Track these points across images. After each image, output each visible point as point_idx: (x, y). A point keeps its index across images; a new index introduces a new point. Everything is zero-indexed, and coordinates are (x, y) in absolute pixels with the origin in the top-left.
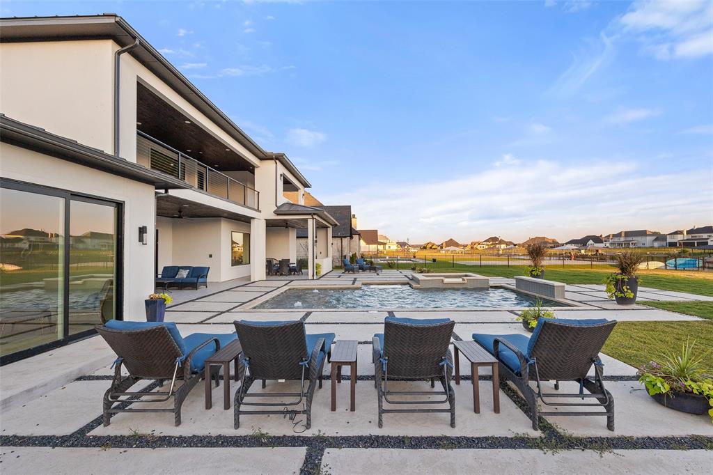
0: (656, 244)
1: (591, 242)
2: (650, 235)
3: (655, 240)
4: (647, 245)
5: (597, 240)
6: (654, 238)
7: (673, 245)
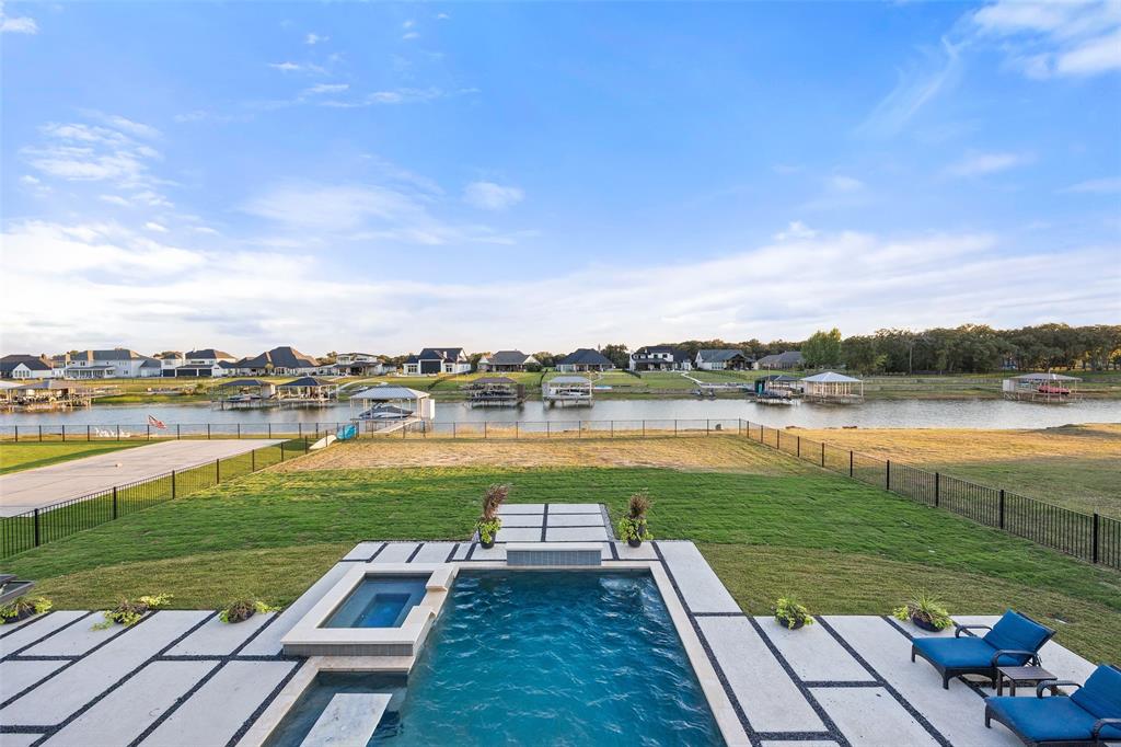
0: (145, 372)
1: (22, 367)
2: (135, 359)
3: (144, 366)
4: (132, 373)
5: (35, 363)
6: (141, 362)
7: (169, 373)
